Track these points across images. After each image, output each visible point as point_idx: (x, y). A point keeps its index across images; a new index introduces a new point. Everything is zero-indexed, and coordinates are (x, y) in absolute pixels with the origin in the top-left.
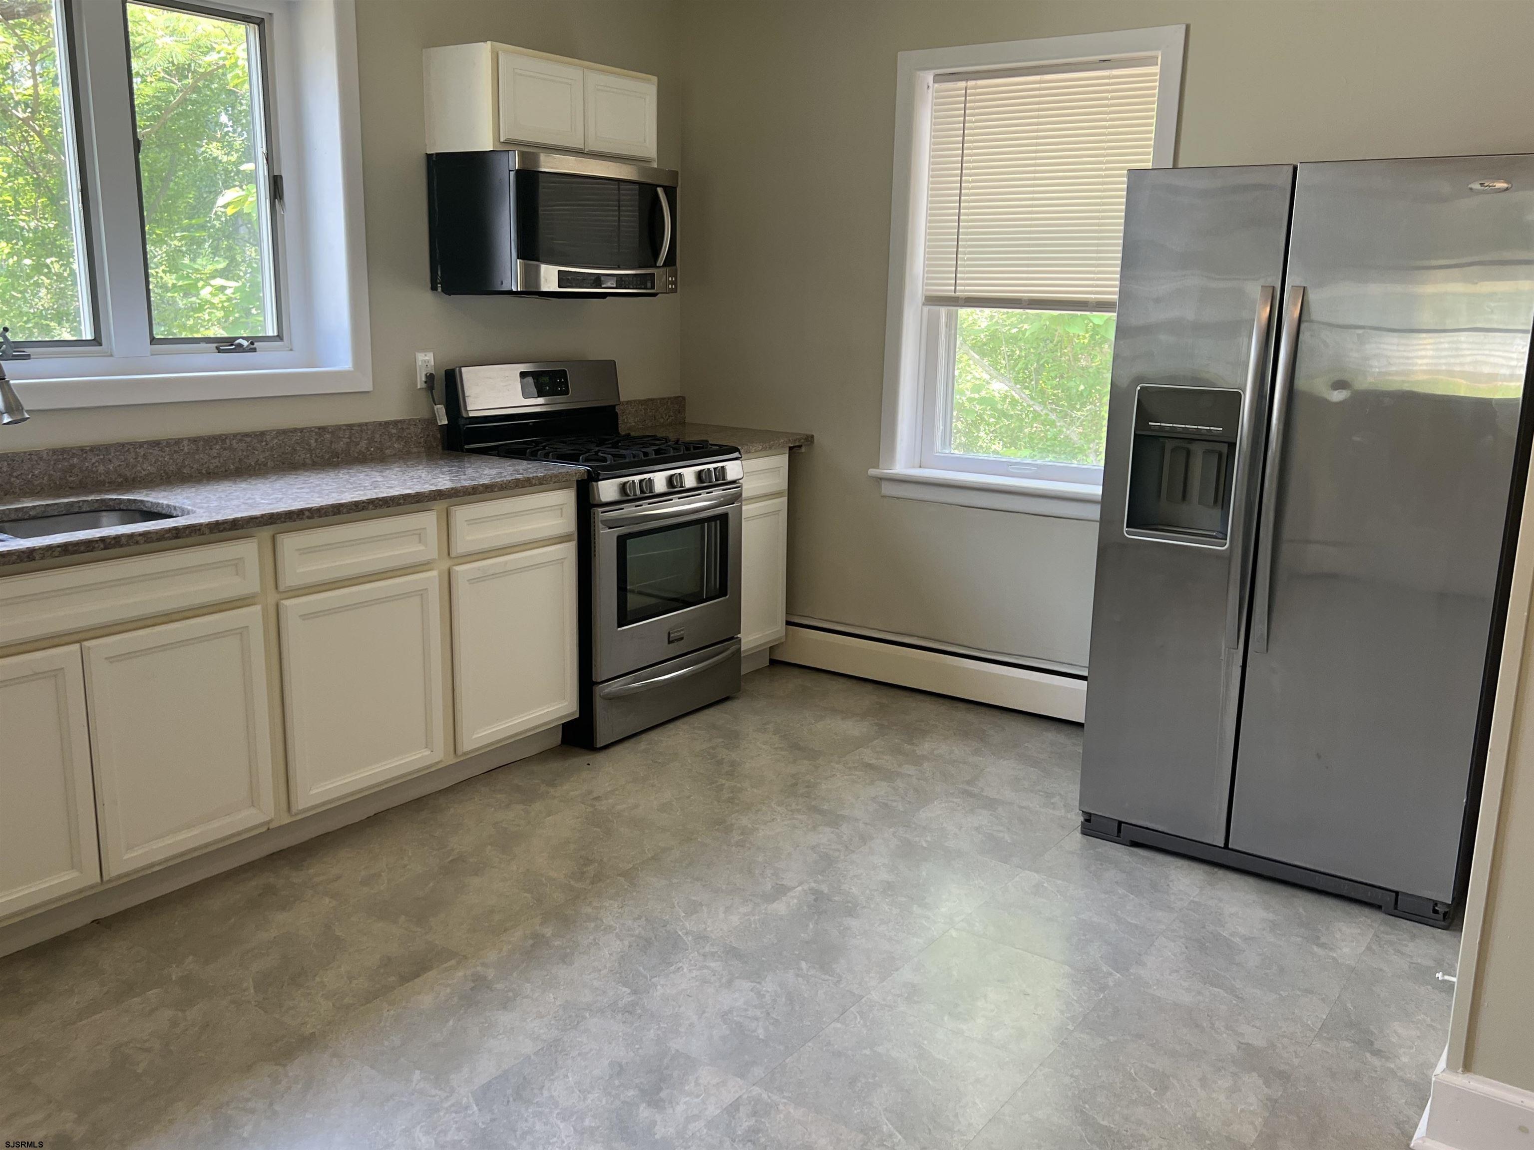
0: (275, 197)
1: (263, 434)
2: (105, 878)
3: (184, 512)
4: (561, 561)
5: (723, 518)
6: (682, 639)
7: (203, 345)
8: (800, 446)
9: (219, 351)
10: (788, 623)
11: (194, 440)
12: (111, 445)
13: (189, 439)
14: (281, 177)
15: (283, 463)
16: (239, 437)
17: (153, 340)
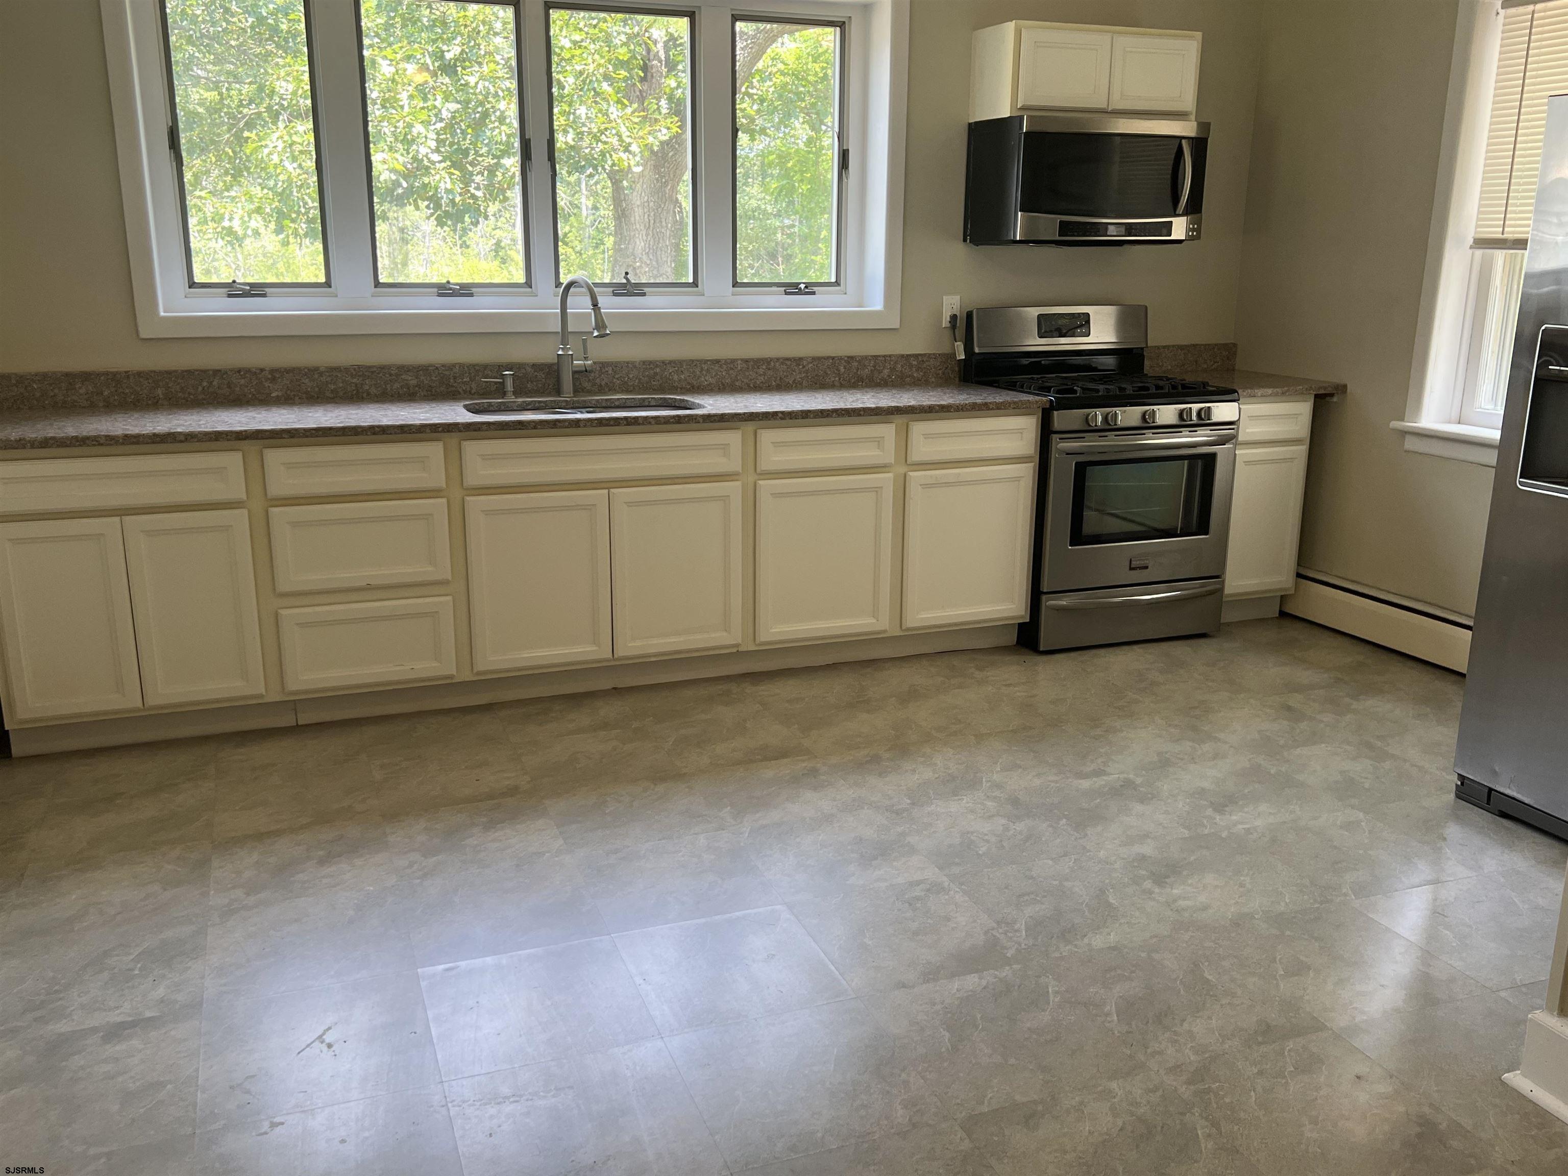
0: (843, 168)
1: (801, 359)
2: (616, 656)
3: (700, 406)
4: (1017, 479)
5: (1211, 459)
6: (1147, 567)
7: (774, 289)
8: (1332, 395)
9: (786, 293)
10: (1299, 575)
11: (746, 361)
12: (684, 361)
13: (742, 360)
14: (848, 150)
15: (816, 384)
16: (781, 360)
17: (735, 284)
